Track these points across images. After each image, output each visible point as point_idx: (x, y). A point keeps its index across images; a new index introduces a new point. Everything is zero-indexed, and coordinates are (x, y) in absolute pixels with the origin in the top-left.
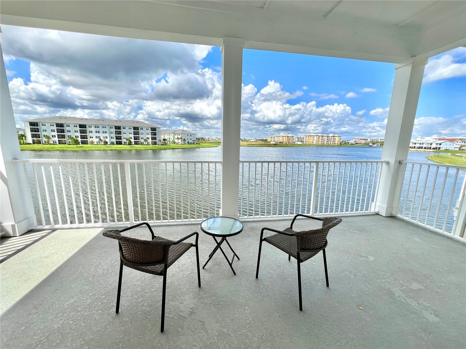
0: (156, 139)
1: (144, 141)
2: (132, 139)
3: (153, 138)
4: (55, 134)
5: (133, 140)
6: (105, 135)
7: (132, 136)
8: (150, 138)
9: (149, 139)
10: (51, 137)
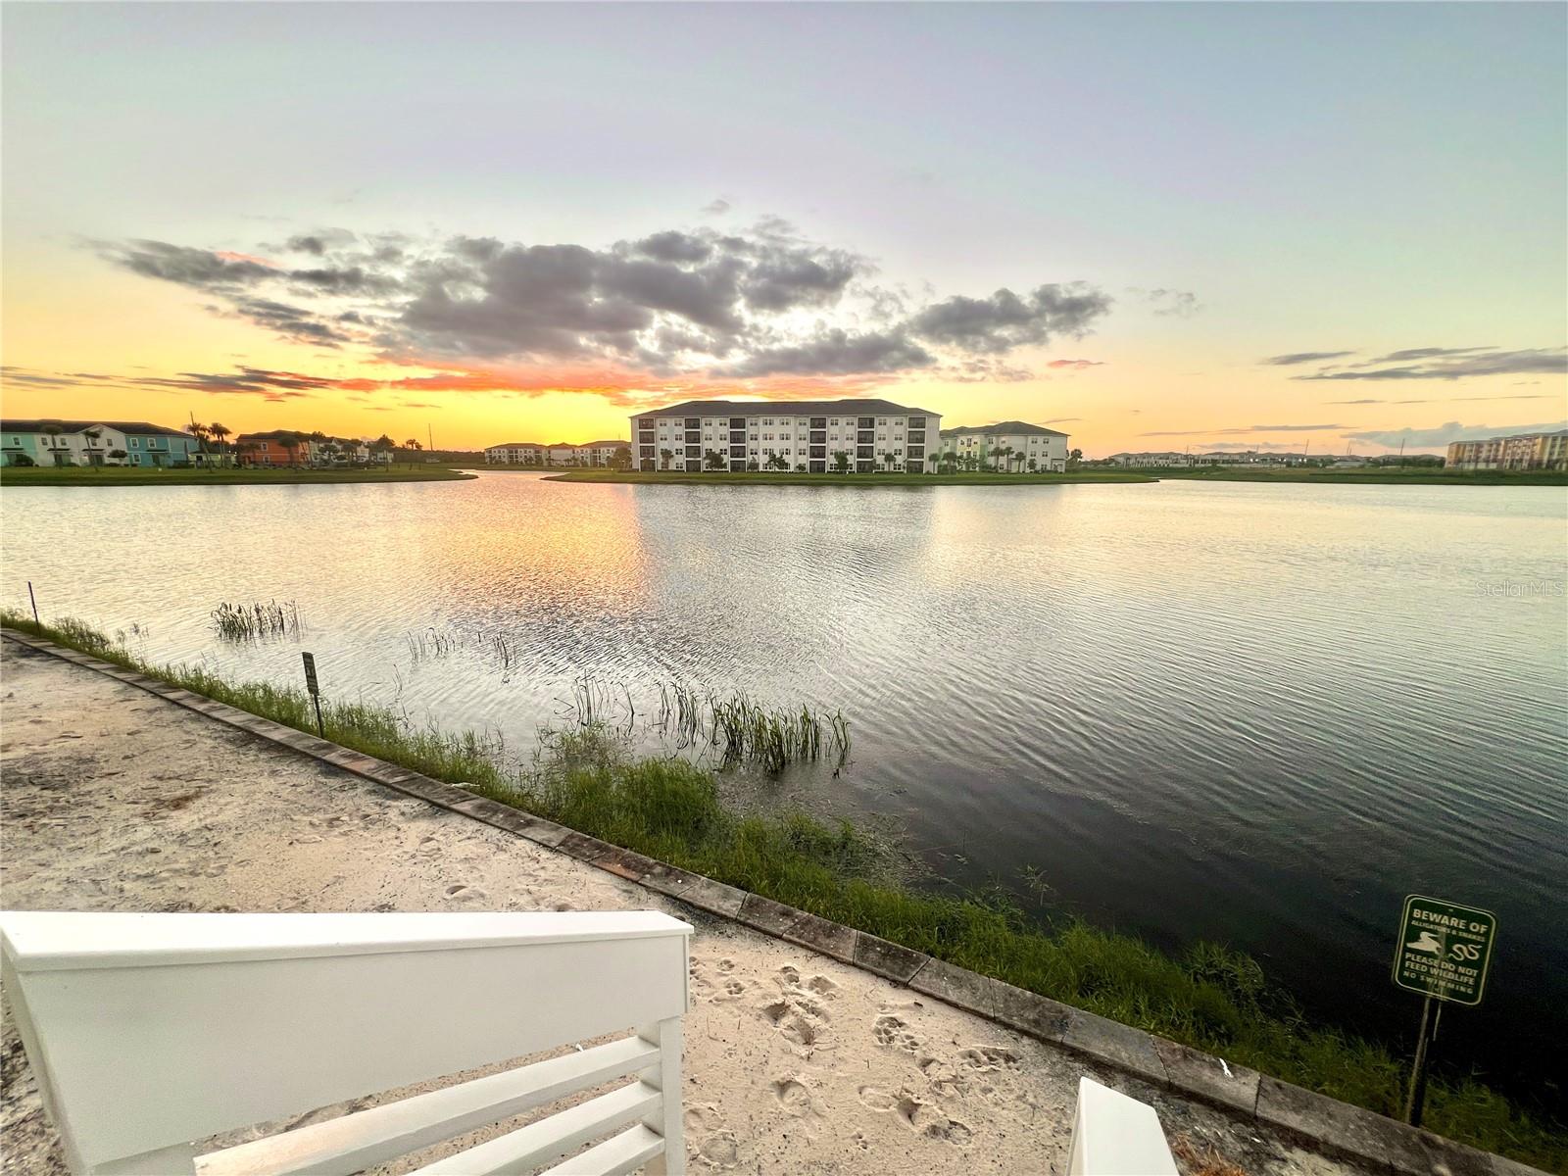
0: (921, 455)
1: (884, 463)
2: (852, 454)
3: (914, 453)
4: (682, 445)
5: (852, 460)
6: (785, 444)
7: (852, 445)
8: (905, 453)
9: (900, 454)
10: (674, 453)
